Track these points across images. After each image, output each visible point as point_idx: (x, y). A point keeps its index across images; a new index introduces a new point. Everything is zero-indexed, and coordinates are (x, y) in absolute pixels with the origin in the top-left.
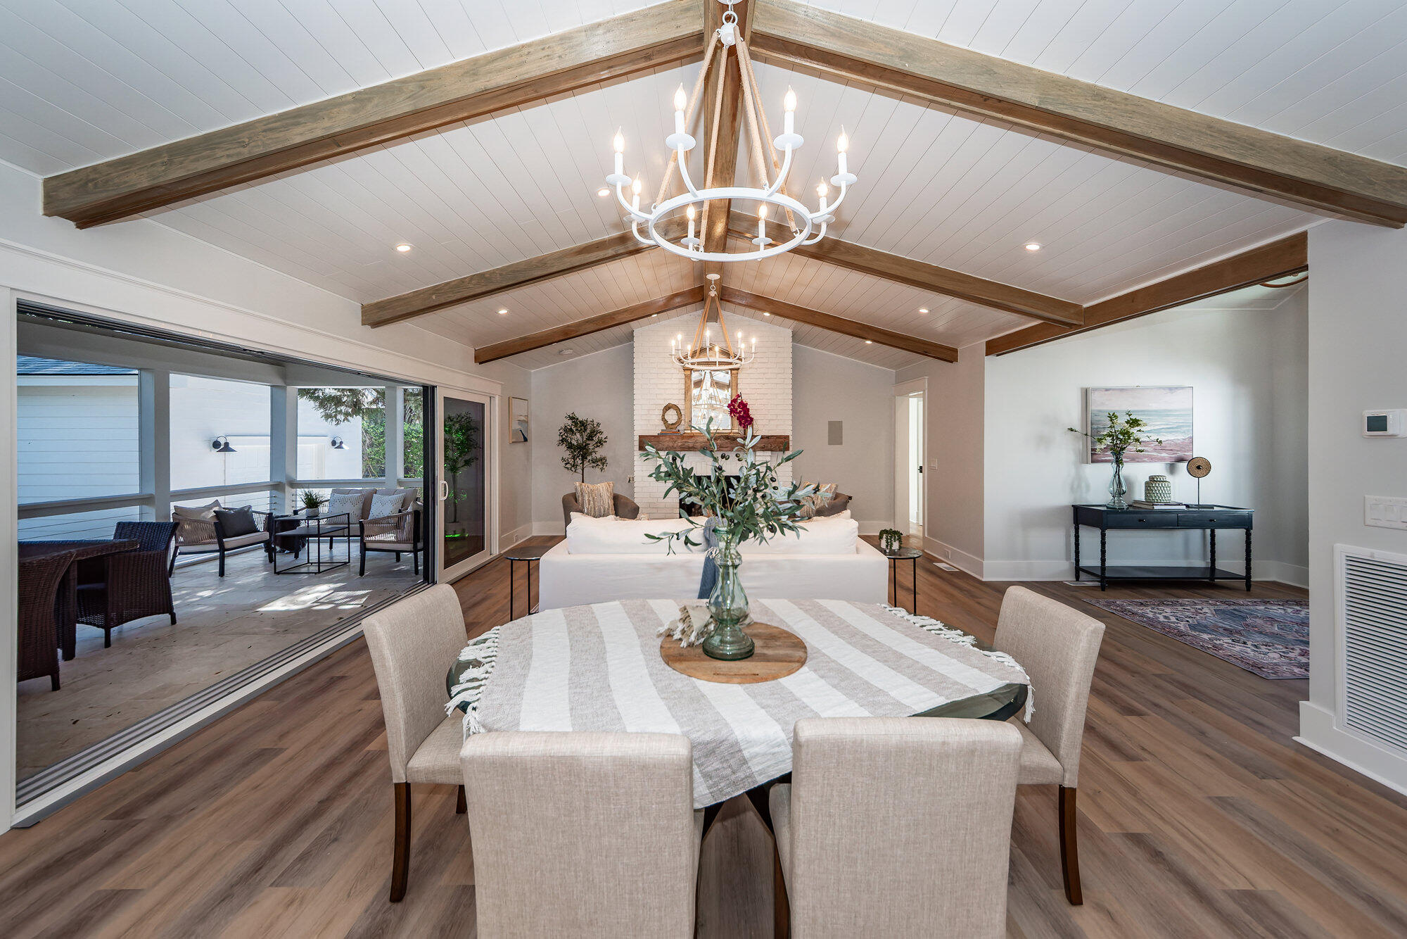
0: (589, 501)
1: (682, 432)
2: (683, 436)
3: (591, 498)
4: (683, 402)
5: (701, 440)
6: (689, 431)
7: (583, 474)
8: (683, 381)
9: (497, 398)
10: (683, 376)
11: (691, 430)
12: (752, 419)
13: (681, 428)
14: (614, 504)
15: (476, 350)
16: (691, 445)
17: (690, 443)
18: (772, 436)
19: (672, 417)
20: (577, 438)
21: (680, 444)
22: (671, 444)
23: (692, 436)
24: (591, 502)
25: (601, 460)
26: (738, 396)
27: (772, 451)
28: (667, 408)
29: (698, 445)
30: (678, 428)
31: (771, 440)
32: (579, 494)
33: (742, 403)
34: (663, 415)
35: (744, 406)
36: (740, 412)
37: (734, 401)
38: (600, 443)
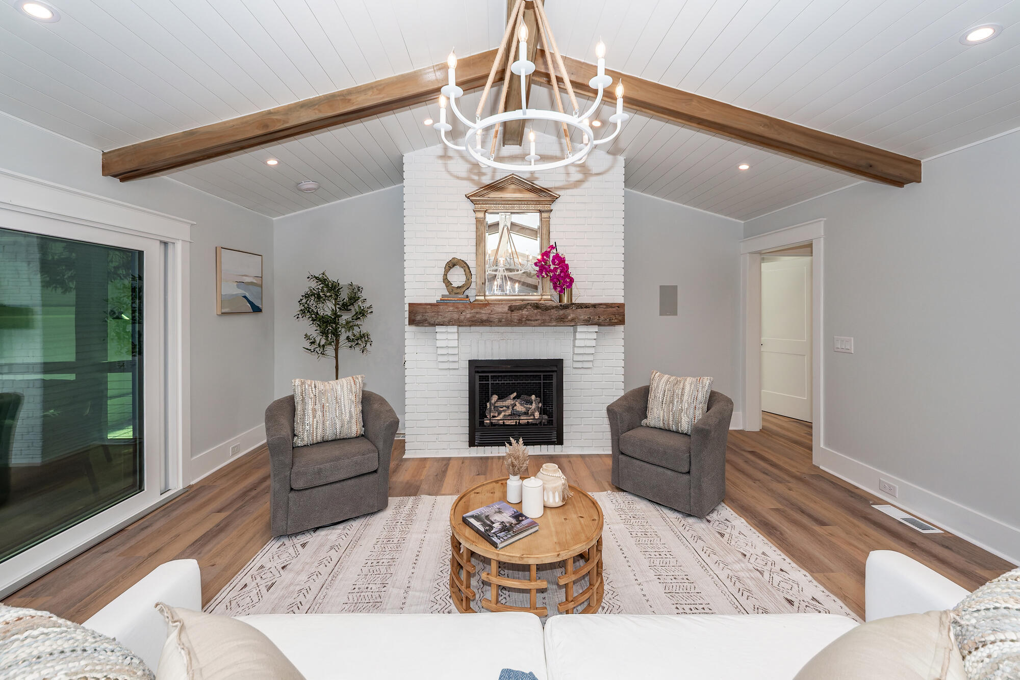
0: (314, 410)
1: (472, 300)
2: (473, 305)
3: (318, 407)
4: (473, 257)
5: (500, 310)
6: (482, 298)
7: (337, 357)
8: (474, 228)
9: (179, 245)
10: (474, 221)
11: (485, 296)
12: (572, 280)
13: (471, 293)
14: (363, 412)
15: (104, 154)
16: (485, 318)
17: (484, 314)
18: (601, 304)
19: (457, 278)
20: (327, 308)
21: (468, 316)
22: (456, 316)
23: (487, 304)
24: (319, 413)
25: (362, 336)
26: (552, 247)
27: (599, 325)
28: (452, 264)
29: (495, 317)
30: (467, 293)
31: (599, 310)
32: (298, 399)
33: (557, 256)
34: (445, 275)
35: (560, 261)
36: (555, 269)
37: (546, 254)
38: (362, 313)
